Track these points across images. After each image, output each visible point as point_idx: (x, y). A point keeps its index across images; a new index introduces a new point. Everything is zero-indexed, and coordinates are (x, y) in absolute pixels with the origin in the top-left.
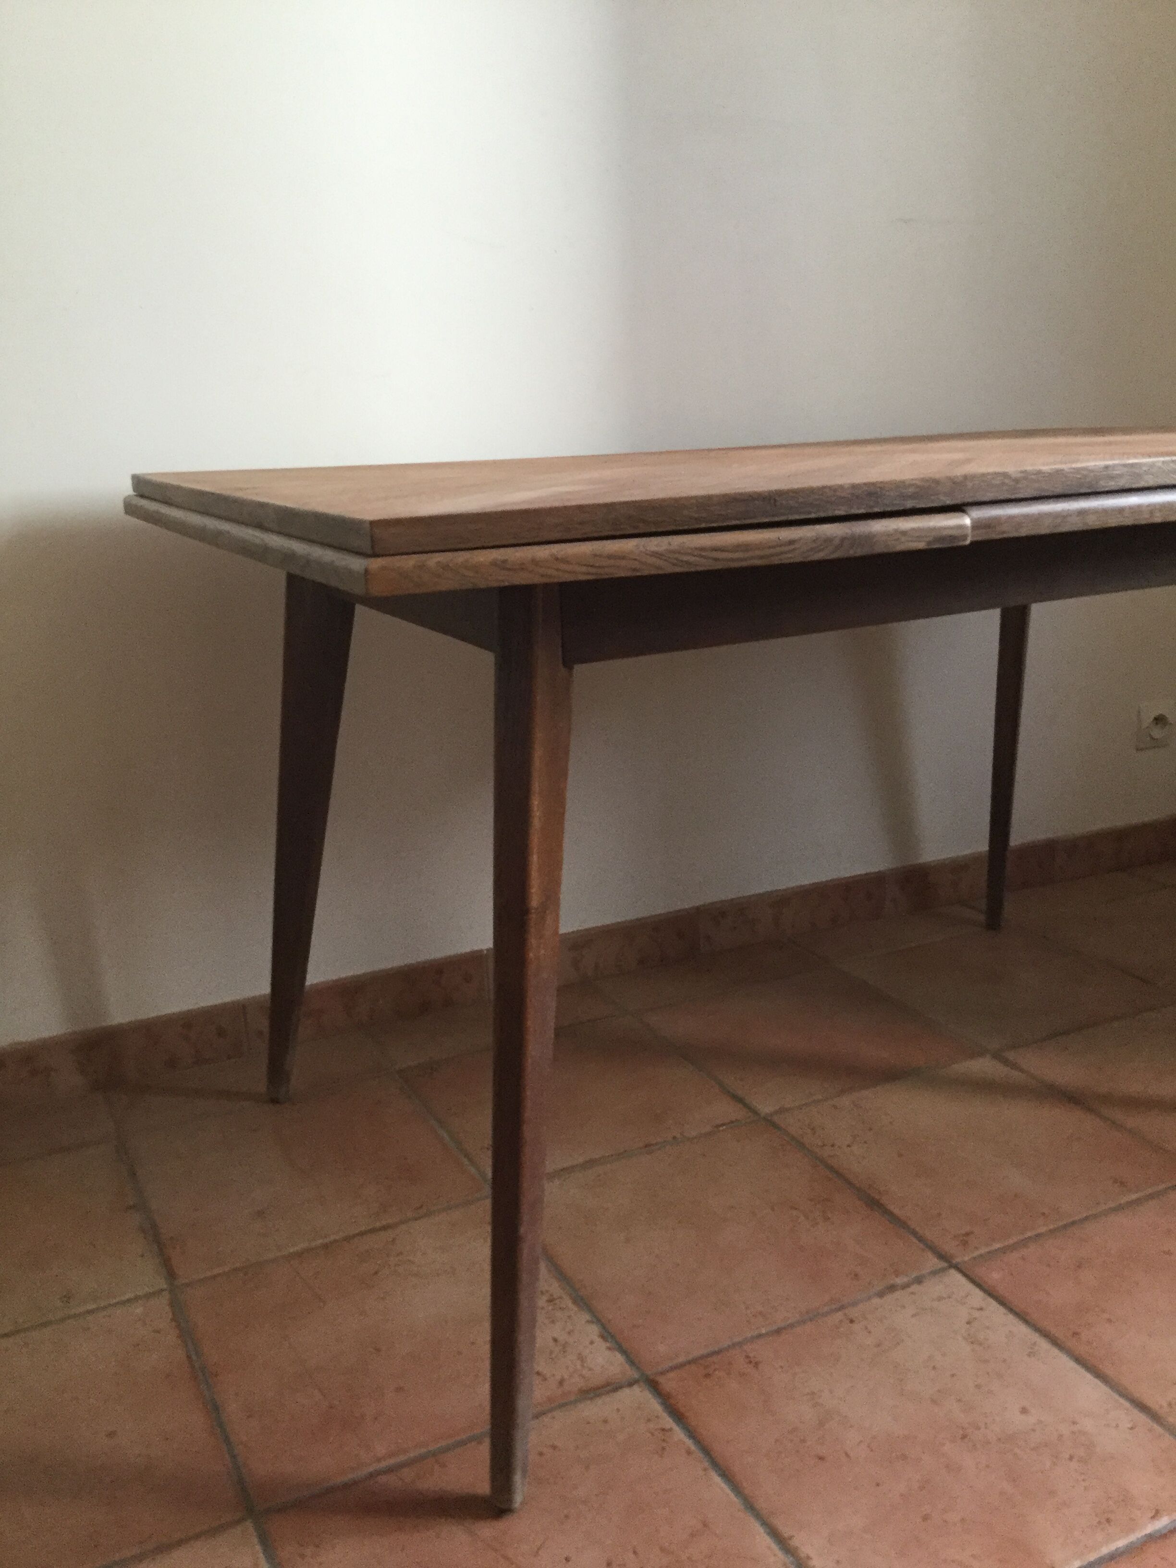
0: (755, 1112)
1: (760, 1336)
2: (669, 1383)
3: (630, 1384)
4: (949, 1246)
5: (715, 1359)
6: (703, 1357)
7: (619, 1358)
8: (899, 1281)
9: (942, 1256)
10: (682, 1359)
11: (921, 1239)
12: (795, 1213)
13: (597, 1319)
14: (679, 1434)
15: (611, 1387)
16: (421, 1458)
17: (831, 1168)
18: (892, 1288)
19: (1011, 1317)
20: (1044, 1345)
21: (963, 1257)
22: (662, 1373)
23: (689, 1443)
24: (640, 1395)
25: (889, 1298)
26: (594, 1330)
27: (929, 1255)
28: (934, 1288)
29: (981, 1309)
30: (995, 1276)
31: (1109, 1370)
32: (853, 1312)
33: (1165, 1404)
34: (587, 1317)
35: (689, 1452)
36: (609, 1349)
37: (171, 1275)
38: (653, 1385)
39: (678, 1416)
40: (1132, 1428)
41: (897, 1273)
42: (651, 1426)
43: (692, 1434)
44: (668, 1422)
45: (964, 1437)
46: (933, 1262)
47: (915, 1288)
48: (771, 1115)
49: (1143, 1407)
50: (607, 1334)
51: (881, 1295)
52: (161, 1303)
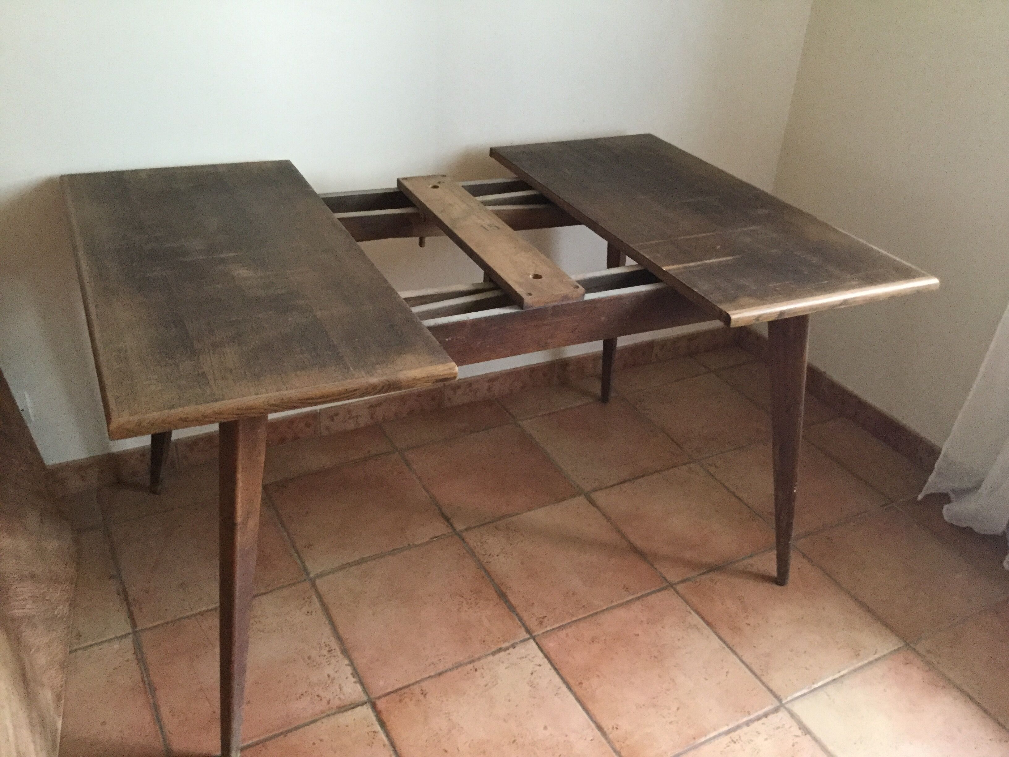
0: (454, 530)
1: (430, 677)
2: (381, 704)
3: (362, 704)
4: (532, 624)
5: (406, 690)
6: (400, 689)
7: (359, 688)
8: (504, 646)
9: (528, 631)
10: (389, 690)
11: (520, 619)
12: (462, 599)
13: (351, 663)
14: (382, 735)
15: (354, 706)
16: (257, 744)
17: (486, 571)
18: (500, 650)
19: (553, 670)
20: (564, 688)
21: (538, 632)
22: (379, 698)
23: (385, 739)
24: (366, 711)
25: (497, 656)
26: (349, 670)
27: (522, 630)
28: (520, 650)
29: (540, 665)
30: (551, 645)
31: (590, 706)
32: (477, 664)
33: (610, 727)
34: (347, 662)
35: (384, 745)
36: (355, 682)
37: (134, 625)
38: (374, 706)
39: (382, 724)
40: (592, 740)
41: (504, 641)
42: (369, 729)
43: (388, 735)
44: (378, 728)
45: (514, 741)
46: (524, 635)
47: (511, 650)
48: (462, 531)
49: (600, 728)
50: (356, 673)
51: (494, 654)
52: (128, 642)
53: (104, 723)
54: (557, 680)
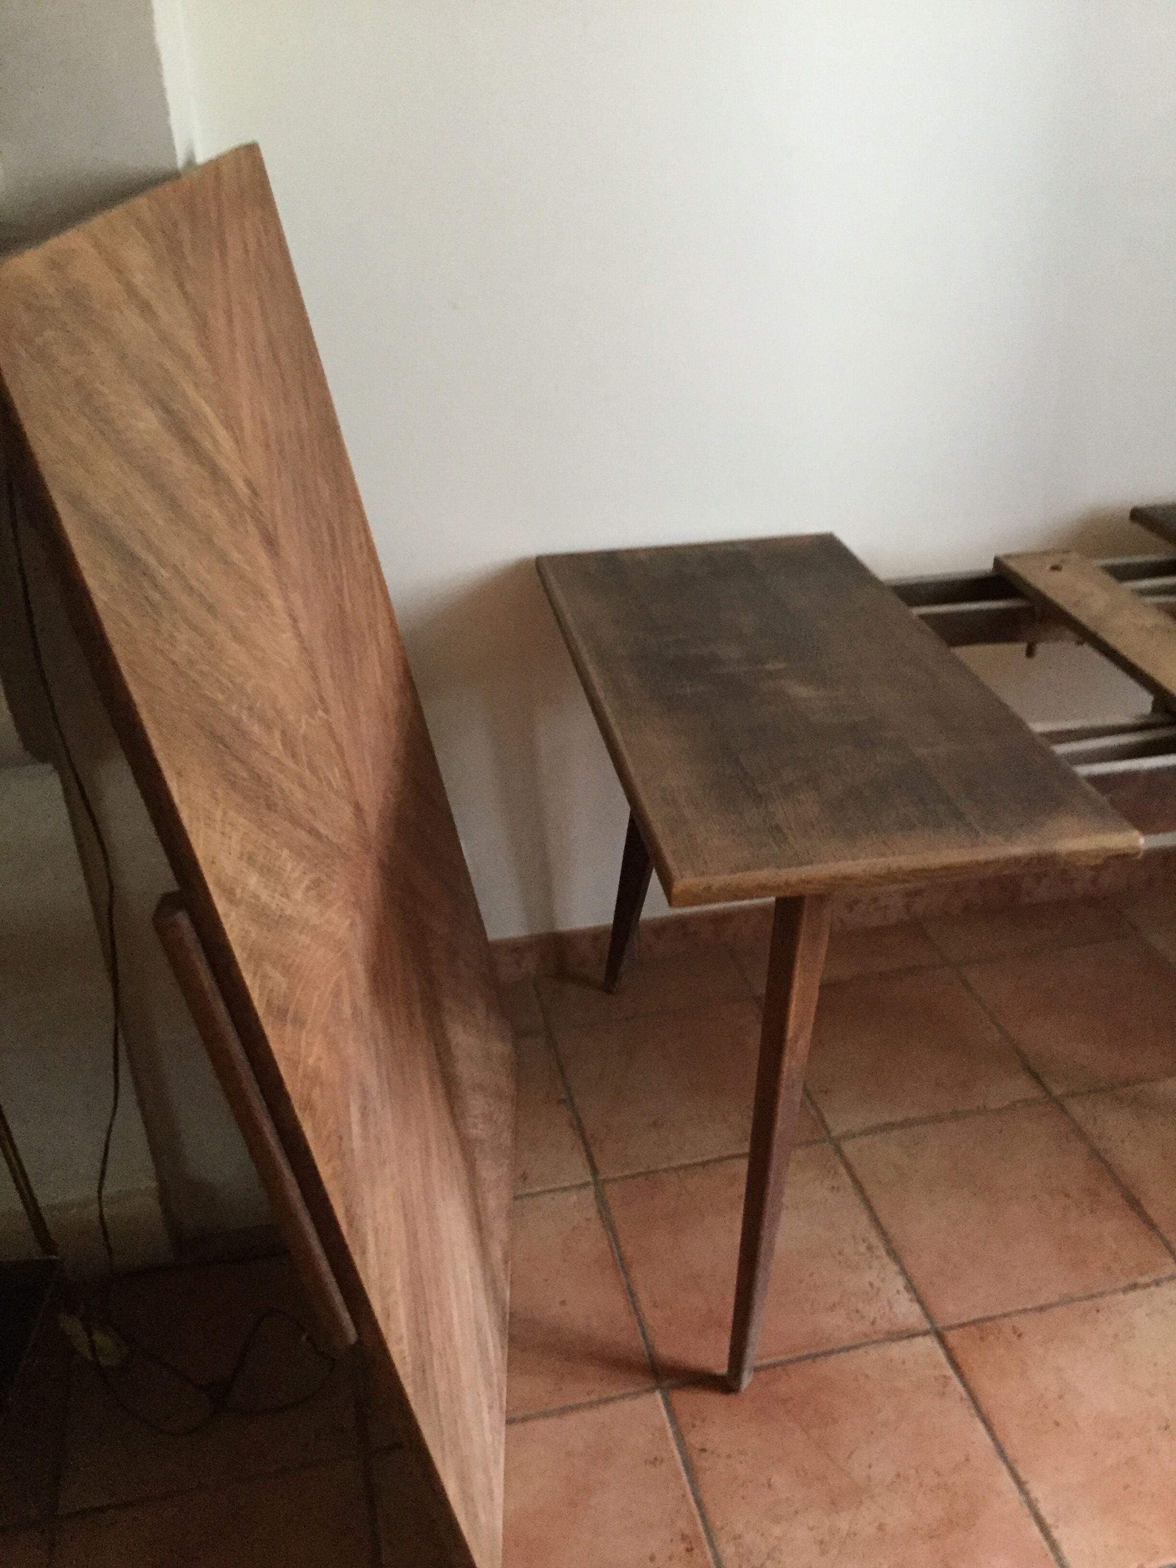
0: (1049, 1093)
1: (1025, 1311)
2: (952, 1338)
3: (925, 1333)
5: (989, 1323)
6: (981, 1321)
7: (916, 1307)
8: (1142, 1280)
10: (964, 1319)
11: (1167, 1244)
12: (1068, 1201)
13: (903, 1271)
14: (956, 1382)
15: (911, 1335)
16: (774, 1366)
17: (1104, 1162)
18: (1134, 1287)
22: (949, 1329)
23: (963, 1391)
24: (929, 1343)
25: (1132, 1295)
26: (900, 1283)
27: (1171, 1260)
28: (1167, 1293)
32: (1101, 1302)
34: (896, 1268)
35: (962, 1399)
36: (911, 1300)
37: (595, 1171)
38: (942, 1339)
39: (956, 1367)
41: (1141, 1273)
42: (937, 1372)
43: (965, 1385)
44: (950, 1372)
46: (1172, 1268)
47: (1154, 1289)
48: (1061, 1097)
50: (911, 1287)
51: (1125, 1291)
52: (589, 1194)
53: (563, 1303)
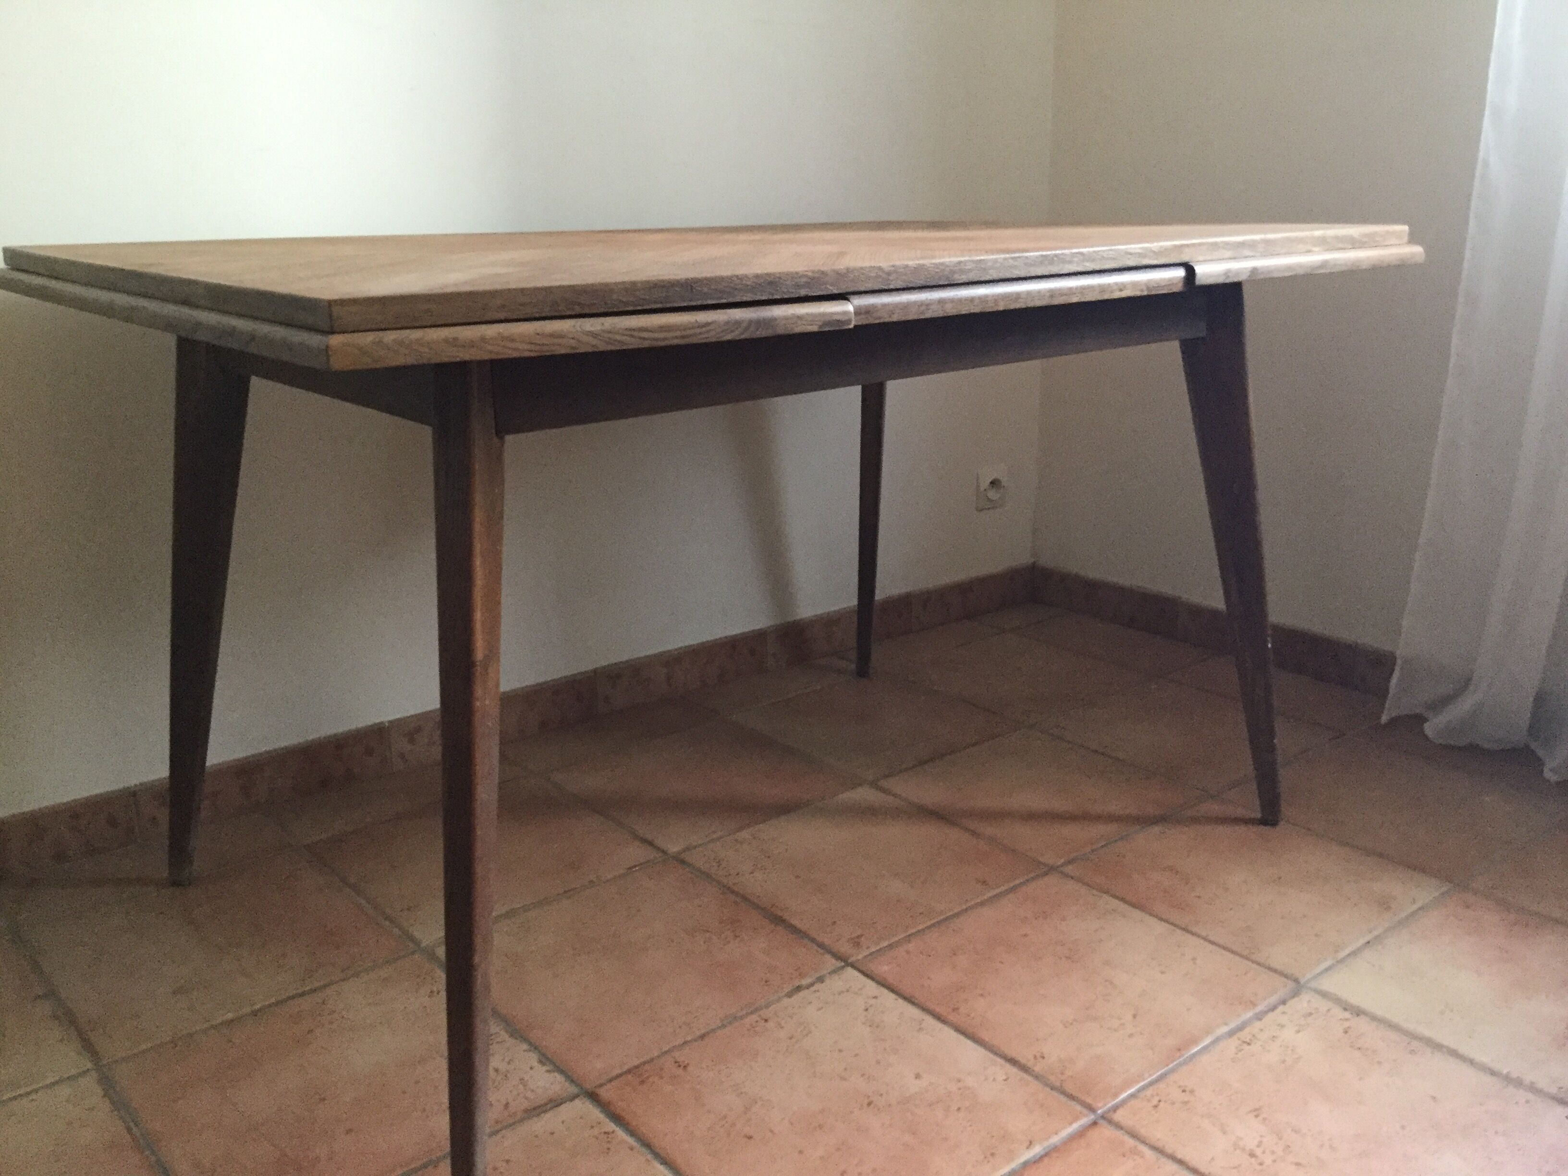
0: (664, 852)
1: (686, 1043)
2: (605, 1093)
3: (573, 1098)
4: (844, 948)
5: (647, 1067)
6: (637, 1067)
7: (559, 1077)
8: (804, 982)
9: (837, 956)
10: (618, 1071)
11: (821, 945)
12: (708, 935)
13: (534, 1047)
14: (621, 1134)
15: (555, 1103)
17: (737, 894)
18: (799, 989)
19: (900, 1001)
20: (929, 1021)
21: (859, 956)
22: (601, 1085)
23: (631, 1141)
24: (583, 1106)
25: (797, 997)
26: (533, 1058)
27: (828, 957)
28: (836, 983)
29: (875, 997)
30: (883, 968)
31: (985, 1036)
32: (765, 1013)
33: (1031, 1057)
34: (525, 1046)
35: (632, 1149)
36: (548, 1071)
37: (96, 1057)
38: (593, 1097)
39: (617, 1119)
40: (1006, 1080)
41: (802, 976)
42: (596, 1131)
43: (632, 1133)
44: (611, 1126)
45: (869, 1104)
46: (831, 963)
47: (817, 986)
48: (680, 853)
49: (1013, 1062)
50: (545, 1059)
51: (789, 995)
52: (90, 1082)
54: (913, 1012)
